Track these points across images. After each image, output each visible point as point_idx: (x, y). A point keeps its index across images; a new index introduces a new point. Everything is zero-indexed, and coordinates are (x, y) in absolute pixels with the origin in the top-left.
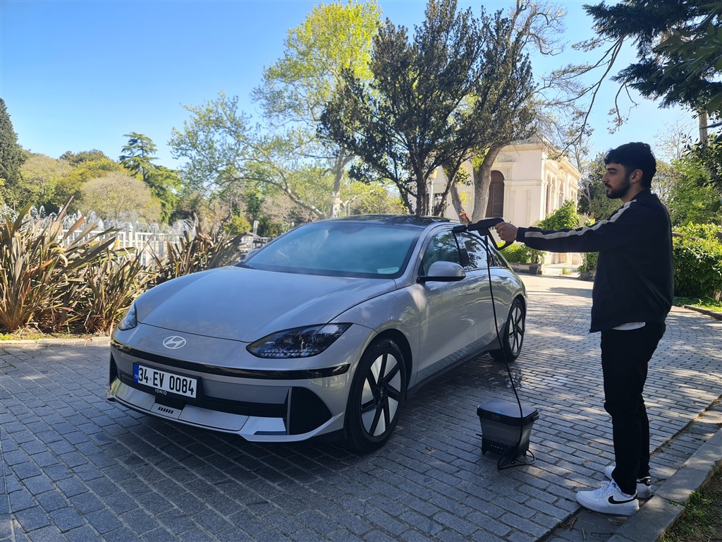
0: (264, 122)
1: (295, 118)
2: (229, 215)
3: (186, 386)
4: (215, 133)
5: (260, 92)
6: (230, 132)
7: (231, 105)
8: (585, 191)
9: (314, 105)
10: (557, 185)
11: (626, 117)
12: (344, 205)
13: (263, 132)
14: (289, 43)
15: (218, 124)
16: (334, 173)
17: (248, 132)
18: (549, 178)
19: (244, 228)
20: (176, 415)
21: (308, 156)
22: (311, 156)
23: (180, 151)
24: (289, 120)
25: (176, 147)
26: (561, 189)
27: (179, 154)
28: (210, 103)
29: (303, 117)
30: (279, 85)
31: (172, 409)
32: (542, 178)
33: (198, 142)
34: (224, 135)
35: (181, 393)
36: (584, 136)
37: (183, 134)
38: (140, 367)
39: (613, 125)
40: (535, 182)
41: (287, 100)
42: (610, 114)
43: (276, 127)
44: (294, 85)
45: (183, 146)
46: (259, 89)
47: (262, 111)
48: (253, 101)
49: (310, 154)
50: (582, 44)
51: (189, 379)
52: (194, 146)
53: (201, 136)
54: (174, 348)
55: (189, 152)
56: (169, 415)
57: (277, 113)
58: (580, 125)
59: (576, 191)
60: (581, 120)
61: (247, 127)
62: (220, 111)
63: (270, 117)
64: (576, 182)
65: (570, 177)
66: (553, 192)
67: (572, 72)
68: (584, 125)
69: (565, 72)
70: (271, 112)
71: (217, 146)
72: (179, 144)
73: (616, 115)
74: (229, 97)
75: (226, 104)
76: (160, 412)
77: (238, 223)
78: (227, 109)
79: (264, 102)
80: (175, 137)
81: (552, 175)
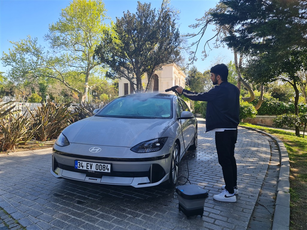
0: (51, 50)
1: (65, 49)
2: (30, 93)
3: (105, 168)
4: (26, 54)
5: (48, 36)
6: (34, 54)
7: (34, 42)
8: (187, 82)
9: (75, 44)
10: (178, 79)
11: (208, 54)
12: (90, 88)
13: (51, 55)
14: (63, 15)
15: (27, 50)
16: (85, 74)
17: (43, 55)
18: (175, 77)
19: (39, 99)
20: (98, 181)
21: (72, 66)
22: (73, 66)
23: (7, 63)
24: (62, 50)
25: (4, 61)
26: (179, 82)
27: (6, 64)
28: (23, 40)
29: (69, 48)
30: (58, 34)
31: (96, 178)
32: (173, 77)
33: (16, 59)
34: (31, 55)
35: (102, 171)
36: (194, 61)
37: (8, 55)
38: (78, 162)
39: (203, 57)
40: (171, 79)
41: (61, 41)
42: (202, 53)
43: (56, 53)
44: (65, 34)
45: (8, 60)
46: (48, 35)
47: (50, 45)
48: (45, 41)
49: (73, 65)
50: (192, 25)
51: (106, 165)
52: (14, 61)
53: (18, 56)
54: (96, 152)
55: (12, 63)
56: (95, 181)
57: (57, 46)
58: (193, 57)
59: (184, 82)
60: (193, 55)
61: (43, 52)
62: (28, 44)
63: (53, 48)
64: (184, 79)
65: (182, 77)
66: (177, 83)
67: (189, 36)
68: (194, 57)
69: (187, 36)
70: (54, 46)
71: (27, 60)
72: (6, 60)
73: (204, 53)
74: (33, 38)
75: (31, 41)
76: (90, 180)
77: (35, 97)
78: (32, 43)
79: (51, 41)
80: (4, 56)
81: (176, 76)
